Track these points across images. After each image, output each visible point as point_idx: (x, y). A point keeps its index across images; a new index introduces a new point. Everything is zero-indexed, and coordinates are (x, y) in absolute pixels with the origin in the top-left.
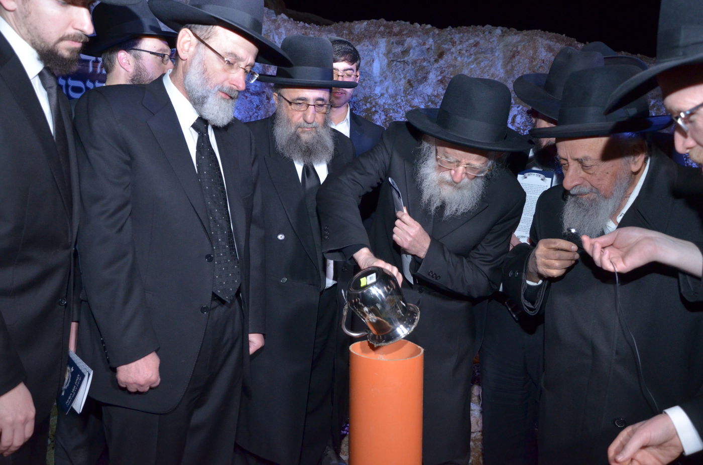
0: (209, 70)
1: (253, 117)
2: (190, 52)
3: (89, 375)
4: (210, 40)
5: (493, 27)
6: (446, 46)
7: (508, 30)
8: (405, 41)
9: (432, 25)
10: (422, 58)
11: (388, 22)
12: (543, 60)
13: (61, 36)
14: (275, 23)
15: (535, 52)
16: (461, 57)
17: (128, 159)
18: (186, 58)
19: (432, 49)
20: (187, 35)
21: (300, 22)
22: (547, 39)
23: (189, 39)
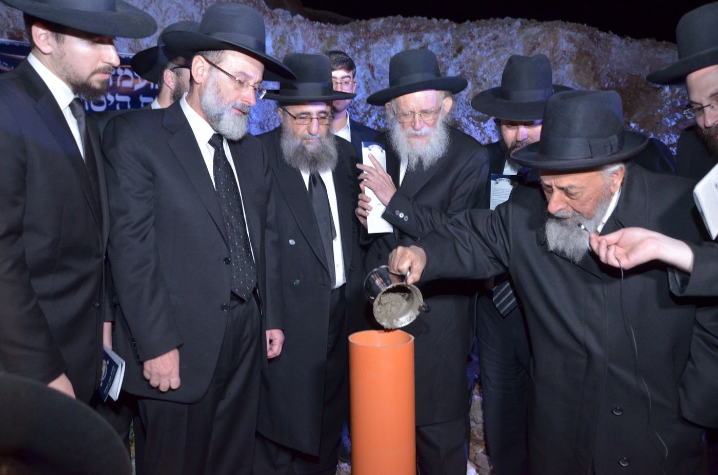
0: (223, 91)
1: (271, 120)
2: (204, 76)
3: (122, 365)
4: (221, 63)
5: (512, 19)
6: (464, 41)
7: (528, 22)
8: (423, 36)
9: (450, 20)
10: (441, 53)
11: (405, 19)
12: (565, 52)
13: (93, 70)
14: (290, 24)
15: (556, 43)
16: (480, 51)
17: (150, 175)
18: (200, 82)
19: (450, 44)
20: (200, 61)
21: (316, 22)
22: (568, 30)
23: (202, 65)
